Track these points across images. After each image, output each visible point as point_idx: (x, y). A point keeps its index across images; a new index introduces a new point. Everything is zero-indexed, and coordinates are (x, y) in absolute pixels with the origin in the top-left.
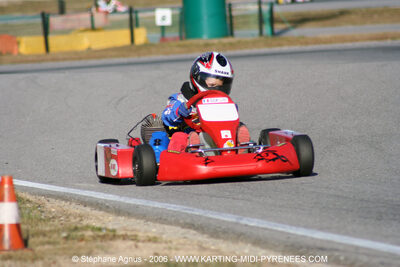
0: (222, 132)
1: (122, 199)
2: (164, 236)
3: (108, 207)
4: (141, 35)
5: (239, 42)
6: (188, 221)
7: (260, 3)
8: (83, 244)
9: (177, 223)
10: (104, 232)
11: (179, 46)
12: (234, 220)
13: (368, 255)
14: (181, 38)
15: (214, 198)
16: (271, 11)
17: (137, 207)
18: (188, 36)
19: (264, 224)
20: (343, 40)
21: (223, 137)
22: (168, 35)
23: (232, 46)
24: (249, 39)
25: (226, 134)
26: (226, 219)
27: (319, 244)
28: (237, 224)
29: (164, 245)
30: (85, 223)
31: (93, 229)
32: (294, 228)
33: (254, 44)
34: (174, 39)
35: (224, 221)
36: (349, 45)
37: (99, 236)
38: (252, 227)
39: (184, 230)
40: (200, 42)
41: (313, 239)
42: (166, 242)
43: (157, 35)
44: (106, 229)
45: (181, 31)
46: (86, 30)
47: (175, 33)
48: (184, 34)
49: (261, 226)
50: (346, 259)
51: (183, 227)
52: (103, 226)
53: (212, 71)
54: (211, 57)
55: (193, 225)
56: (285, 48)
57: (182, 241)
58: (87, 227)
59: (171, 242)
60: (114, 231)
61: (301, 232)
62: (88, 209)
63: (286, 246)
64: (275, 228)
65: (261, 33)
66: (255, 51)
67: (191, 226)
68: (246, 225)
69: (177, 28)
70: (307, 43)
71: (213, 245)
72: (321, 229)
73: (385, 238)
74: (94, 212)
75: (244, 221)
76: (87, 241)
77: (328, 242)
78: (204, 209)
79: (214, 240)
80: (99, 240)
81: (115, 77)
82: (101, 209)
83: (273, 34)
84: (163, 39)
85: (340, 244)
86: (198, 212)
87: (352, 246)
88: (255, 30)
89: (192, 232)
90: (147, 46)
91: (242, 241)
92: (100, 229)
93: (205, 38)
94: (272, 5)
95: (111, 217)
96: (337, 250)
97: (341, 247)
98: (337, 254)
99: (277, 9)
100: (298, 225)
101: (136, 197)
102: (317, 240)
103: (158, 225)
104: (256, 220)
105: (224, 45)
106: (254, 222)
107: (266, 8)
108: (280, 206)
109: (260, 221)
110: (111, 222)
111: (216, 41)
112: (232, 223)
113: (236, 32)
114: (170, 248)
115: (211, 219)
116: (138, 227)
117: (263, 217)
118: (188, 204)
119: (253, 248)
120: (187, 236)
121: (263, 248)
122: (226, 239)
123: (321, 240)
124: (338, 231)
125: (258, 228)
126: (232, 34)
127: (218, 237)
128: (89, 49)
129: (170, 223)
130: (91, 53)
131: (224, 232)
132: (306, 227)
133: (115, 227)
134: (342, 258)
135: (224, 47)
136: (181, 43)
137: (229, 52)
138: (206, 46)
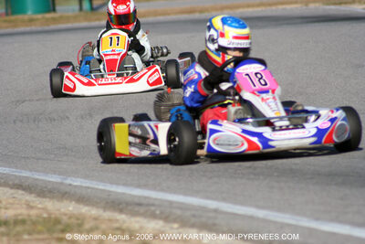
5: (61, 17)
6: (17, 182)
9: (5, 184)
11: (5, 21)
12: (59, 180)
13: (181, 209)
14: (7, 14)
15: (40, 161)
18: (14, 13)
19: (86, 183)
20: (156, 14)
23: (54, 20)
24: (70, 14)
26: (51, 180)
27: (136, 200)
28: (62, 183)
32: (114, 186)
33: (75, 18)
35: (49, 182)
36: (161, 18)
38: (76, 186)
39: (12, 191)
40: (26, 17)
41: (131, 195)
45: (7, 9)
47: (2, 10)
48: (9, 11)
49: (84, 185)
50: (162, 213)
51: (12, 188)
55: (21, 186)
57: (11, 201)
61: (120, 189)
63: (107, 203)
64: (96, 187)
65: (81, 9)
66: (76, 25)
67: (19, 186)
68: (70, 185)
69: (3, 4)
71: (40, 203)
72: (139, 186)
73: (195, 193)
75: (68, 181)
77: (146, 198)
78: (31, 171)
79: (41, 199)
83: (92, 9)
85: (156, 199)
86: (25, 174)
87: (167, 201)
88: (76, 7)
89: (20, 192)
91: (67, 199)
93: (29, 13)
96: (153, 205)
97: (156, 203)
98: (153, 208)
100: (118, 184)
102: (135, 196)
104: (79, 180)
105: (47, 20)
106: (77, 182)
109: (82, 180)
111: (39, 16)
112: (57, 183)
113: (58, 8)
115: (37, 179)
117: (86, 177)
118: (16, 167)
119: (78, 206)
120: (15, 195)
121: (87, 205)
122: (52, 198)
123: (140, 197)
124: (154, 188)
125: (81, 187)
126: (54, 10)
127: (44, 197)
131: (50, 192)
132: (125, 185)
134: (158, 212)
135: (47, 21)
136: (7, 18)
137: (53, 27)
138: (31, 20)
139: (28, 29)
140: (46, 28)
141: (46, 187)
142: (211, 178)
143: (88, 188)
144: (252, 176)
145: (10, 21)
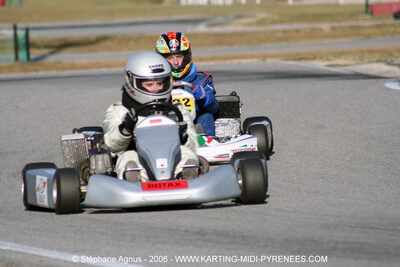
7: (15, 28)
16: (27, 36)
20: (98, 66)
24: (5, 64)
56: (41, 74)
70: (63, 69)
83: (29, 60)
94: (27, 30)
99: (33, 35)
107: (21, 34)
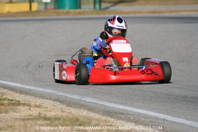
0: (123, 58)
1: (24, 86)
2: (44, 105)
3: (16, 90)
4: (35, 6)
5: (84, 12)
6: (56, 98)
8: (3, 107)
9: (50, 99)
10: (14, 101)
11: (54, 12)
12: (79, 98)
13: (144, 117)
14: (55, 8)
15: (69, 87)
17: (31, 90)
18: (58, 8)
19: (94, 101)
21: (124, 61)
22: (49, 7)
23: (80, 13)
25: (125, 59)
27: (121, 112)
28: (80, 100)
29: (44, 109)
30: (4, 97)
31: (8, 100)
32: (108, 103)
33: (91, 13)
34: (52, 9)
35: (74, 99)
36: (138, 15)
37: (11, 104)
38: (88, 102)
39: (54, 102)
40: (64, 11)
41: (117, 108)
42: (45, 108)
43: (43, 7)
44: (15, 100)
45: (55, 5)
46: (7, 3)
47: (52, 6)
49: (92, 101)
50: (134, 119)
51: (53, 101)
52: (13, 99)
53: (114, 26)
54: (114, 18)
55: (58, 100)
57: (53, 107)
58: (5, 99)
59: (47, 108)
60: (19, 101)
61: (112, 105)
62: (6, 90)
63: (104, 112)
64: (99, 103)
65: (95, 8)
66: (91, 16)
67: (57, 100)
68: (85, 101)
69: (53, 3)
71: (68, 110)
72: (122, 104)
73: (153, 110)
74: (9, 92)
75: (84, 99)
76: (5, 106)
77: (125, 110)
78: (64, 92)
79: (69, 108)
80: (11, 105)
81: (21, 26)
82: (12, 91)
84: (46, 9)
85: (131, 111)
86: (61, 94)
87: (137, 113)
88: (92, 6)
89: (58, 103)
90: (38, 12)
91: (83, 109)
92: (12, 100)
93: (67, 9)
95: (18, 95)
96: (129, 114)
97: (131, 113)
98: (129, 116)
101: (31, 85)
102: (120, 109)
103: (41, 99)
104: (90, 98)
106: (89, 100)
108: (102, 92)
109: (92, 99)
110: (18, 97)
111: (72, 11)
113: (82, 7)
114: (47, 111)
115: (67, 97)
116: (31, 100)
117: (94, 97)
118: (56, 90)
119: (88, 112)
120: (55, 105)
121: (93, 112)
123: (122, 109)
124: (130, 105)
125: (90, 102)
126: (80, 7)
127: (71, 106)
128: (9, 12)
129: (47, 99)
130: (9, 14)
131: (74, 104)
133: (20, 100)
134: (132, 118)
135: (76, 14)
136: (55, 11)
137: (79, 16)
138: (68, 13)
139: (66, 17)
140: (75, 17)
141: (72, 101)
142: (161, 102)
143: (95, 103)
144: (184, 102)
145: (56, 13)
